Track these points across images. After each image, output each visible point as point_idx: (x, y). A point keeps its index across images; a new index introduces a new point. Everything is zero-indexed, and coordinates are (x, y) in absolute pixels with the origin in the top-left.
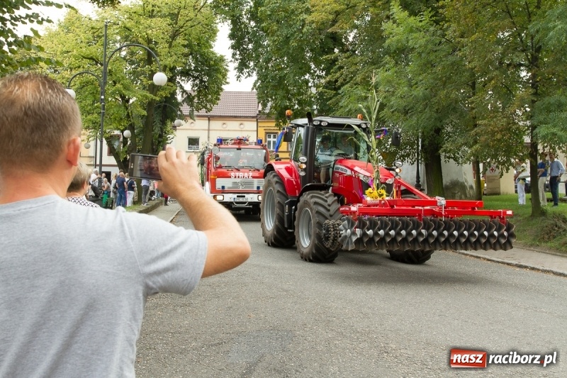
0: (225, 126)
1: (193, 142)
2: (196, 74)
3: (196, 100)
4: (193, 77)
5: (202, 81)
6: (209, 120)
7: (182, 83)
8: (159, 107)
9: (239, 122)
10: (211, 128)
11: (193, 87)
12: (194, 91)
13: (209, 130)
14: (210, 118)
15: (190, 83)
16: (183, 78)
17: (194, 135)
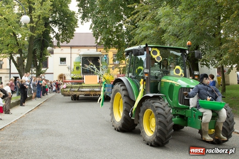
1: (63, 60)
2: (60, 22)
3: (61, 37)
4: (59, 24)
5: (64, 26)
6: (71, 48)
7: (53, 28)
8: (39, 40)
10: (72, 52)
11: (59, 29)
12: (60, 31)
13: (71, 53)
14: (71, 47)
15: (57, 27)
16: (53, 25)
17: (63, 56)
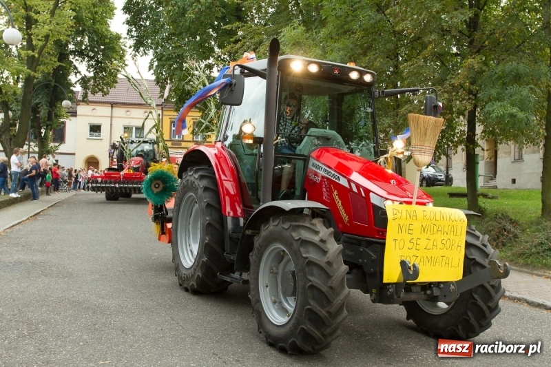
0: (128, 113)
1: (95, 129)
2: (91, 54)
3: (92, 82)
4: (88, 56)
5: (98, 62)
6: (112, 107)
7: (76, 64)
9: (144, 110)
10: (114, 115)
11: (89, 67)
12: (90, 72)
13: (112, 117)
14: (113, 105)
15: (85, 64)
16: (77, 58)
17: (96, 121)
